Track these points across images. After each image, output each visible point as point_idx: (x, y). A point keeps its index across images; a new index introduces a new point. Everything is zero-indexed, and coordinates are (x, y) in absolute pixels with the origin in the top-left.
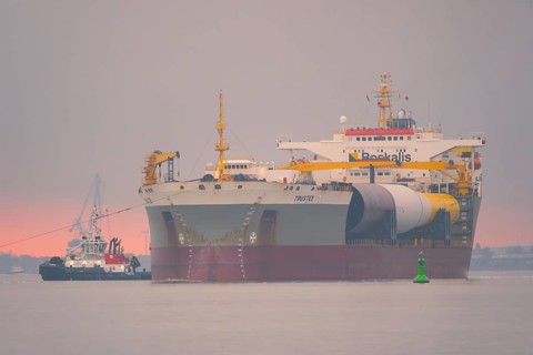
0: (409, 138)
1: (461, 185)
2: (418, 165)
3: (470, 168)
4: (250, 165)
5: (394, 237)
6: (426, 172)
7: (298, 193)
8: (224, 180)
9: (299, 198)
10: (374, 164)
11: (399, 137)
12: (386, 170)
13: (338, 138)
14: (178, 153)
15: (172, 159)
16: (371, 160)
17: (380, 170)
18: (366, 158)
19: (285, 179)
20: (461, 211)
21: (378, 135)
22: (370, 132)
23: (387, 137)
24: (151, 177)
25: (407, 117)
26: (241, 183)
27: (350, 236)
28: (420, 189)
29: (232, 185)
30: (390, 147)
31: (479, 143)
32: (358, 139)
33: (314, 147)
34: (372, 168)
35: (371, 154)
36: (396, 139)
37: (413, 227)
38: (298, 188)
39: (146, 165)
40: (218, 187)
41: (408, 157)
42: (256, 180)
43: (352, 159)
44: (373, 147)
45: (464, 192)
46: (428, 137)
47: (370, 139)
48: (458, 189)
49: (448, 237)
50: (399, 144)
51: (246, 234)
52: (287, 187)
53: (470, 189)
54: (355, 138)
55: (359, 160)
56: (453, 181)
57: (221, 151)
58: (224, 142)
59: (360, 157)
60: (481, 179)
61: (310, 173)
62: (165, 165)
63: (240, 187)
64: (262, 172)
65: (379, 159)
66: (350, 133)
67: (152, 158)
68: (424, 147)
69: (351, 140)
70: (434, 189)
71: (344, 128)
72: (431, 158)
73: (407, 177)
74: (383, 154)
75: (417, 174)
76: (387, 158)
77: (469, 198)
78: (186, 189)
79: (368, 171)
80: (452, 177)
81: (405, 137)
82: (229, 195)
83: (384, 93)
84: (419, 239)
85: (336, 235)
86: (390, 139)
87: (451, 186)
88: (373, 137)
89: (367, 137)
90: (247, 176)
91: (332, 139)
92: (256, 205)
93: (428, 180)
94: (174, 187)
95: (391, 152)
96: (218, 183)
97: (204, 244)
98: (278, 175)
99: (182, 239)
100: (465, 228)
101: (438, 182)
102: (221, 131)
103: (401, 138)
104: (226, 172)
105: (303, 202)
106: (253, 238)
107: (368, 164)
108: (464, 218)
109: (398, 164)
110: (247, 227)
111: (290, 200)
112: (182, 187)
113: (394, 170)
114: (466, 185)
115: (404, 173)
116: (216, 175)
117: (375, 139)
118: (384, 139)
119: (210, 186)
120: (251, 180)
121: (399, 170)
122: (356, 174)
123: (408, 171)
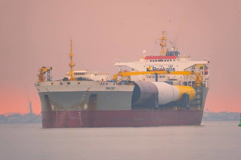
0: (174, 60)
1: (197, 82)
2: (178, 73)
3: (203, 74)
4: (87, 73)
5: (157, 106)
6: (182, 76)
7: (107, 86)
8: (72, 80)
9: (108, 88)
10: (157, 72)
11: (169, 60)
12: (163, 75)
13: (142, 60)
14: (51, 68)
15: (49, 70)
16: (157, 70)
17: (160, 75)
18: (155, 69)
19: (102, 80)
20: (197, 94)
21: (160, 59)
22: (156, 57)
23: (164, 60)
24: (41, 79)
25: (175, 51)
26: (79, 82)
27: (133, 106)
28: (179, 84)
29: (76, 82)
30: (165, 64)
31: (206, 62)
32: (151, 61)
33: (131, 65)
34: (156, 74)
35: (157, 68)
36: (168, 61)
37: (169, 102)
38: (107, 84)
39: (39, 73)
40: (69, 83)
41: (174, 69)
42: (88, 80)
43: (148, 70)
44: (158, 65)
45: (199, 85)
46: (183, 60)
47: (156, 61)
48: (196, 84)
49: (188, 106)
50: (170, 63)
51: (82, 105)
52: (102, 83)
53: (202, 84)
54: (149, 60)
55: (152, 71)
56: (194, 80)
57: (71, 66)
58: (73, 62)
59: (152, 69)
60: (208, 79)
61: (129, 77)
62: (46, 73)
63: (79, 83)
64: (92, 76)
65: (160, 70)
66: (147, 58)
67: (42, 70)
68: (181, 65)
69: (147, 61)
70: (185, 84)
71: (145, 56)
72: (185, 70)
73: (173, 78)
74: (162, 68)
75: (178, 77)
76: (164, 70)
77: (201, 88)
78: (54, 84)
79: (155, 75)
80: (193, 78)
81: (172, 60)
82: (74, 87)
83: (163, 39)
84: (178, 107)
85: (127, 105)
86: (165, 61)
87: (193, 82)
88: (157, 60)
89: (155, 60)
90: (85, 78)
91: (139, 61)
92: (87, 91)
93: (183, 80)
94: (49, 83)
95: (166, 67)
96: (69, 81)
97: (63, 110)
98: (99, 78)
99: (53, 107)
100: (199, 102)
101: (188, 80)
102: (71, 58)
103: (171, 60)
104: (74, 76)
105: (109, 90)
106: (86, 107)
107: (154, 72)
108: (199, 97)
109: (168, 72)
110: (83, 102)
111: (103, 89)
112: (52, 84)
113: (167, 75)
114: (199, 82)
115: (172, 76)
116: (69, 78)
117: (159, 61)
118: (163, 61)
119: (65, 83)
120: (86, 80)
121: (169, 75)
122: (149, 77)
123: (173, 75)
